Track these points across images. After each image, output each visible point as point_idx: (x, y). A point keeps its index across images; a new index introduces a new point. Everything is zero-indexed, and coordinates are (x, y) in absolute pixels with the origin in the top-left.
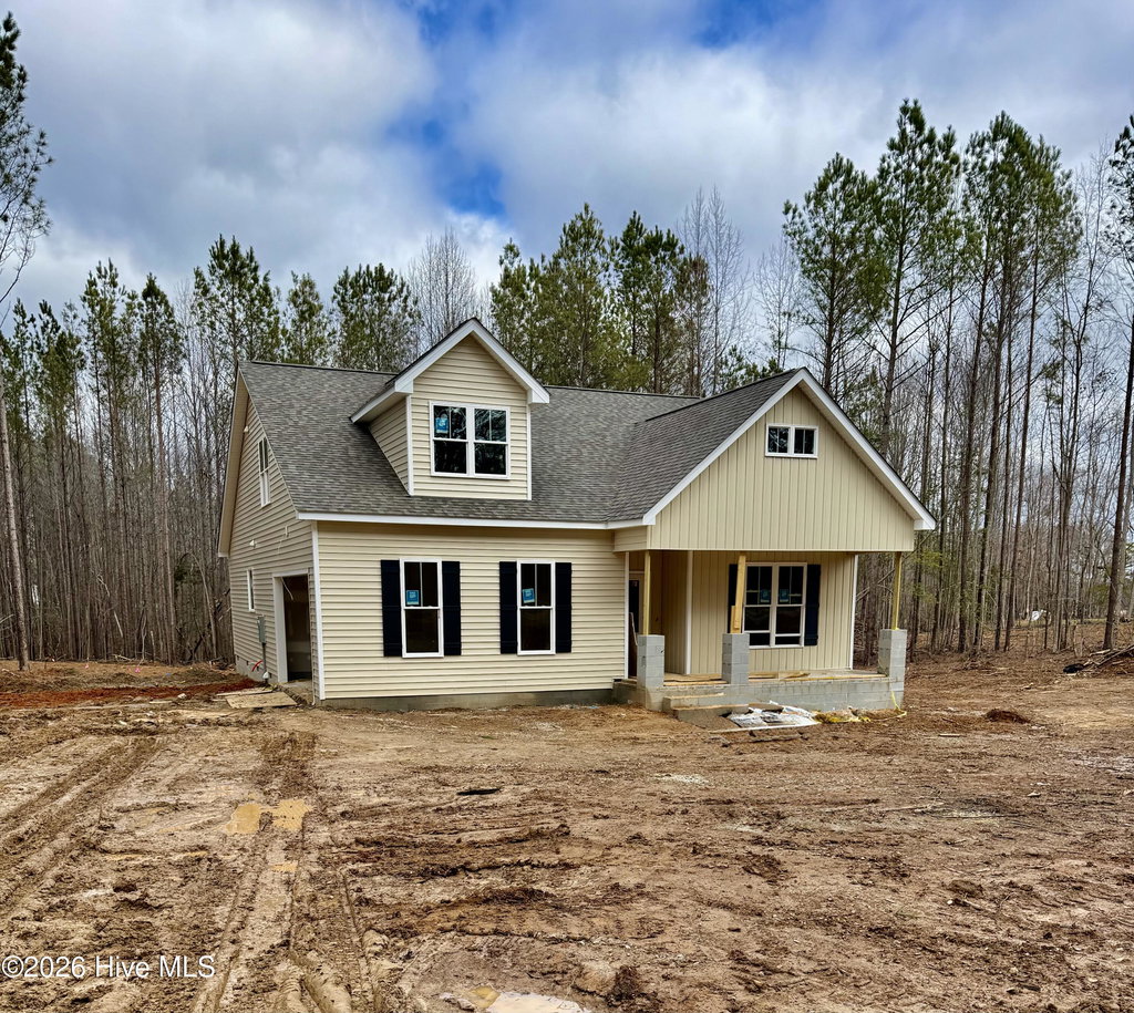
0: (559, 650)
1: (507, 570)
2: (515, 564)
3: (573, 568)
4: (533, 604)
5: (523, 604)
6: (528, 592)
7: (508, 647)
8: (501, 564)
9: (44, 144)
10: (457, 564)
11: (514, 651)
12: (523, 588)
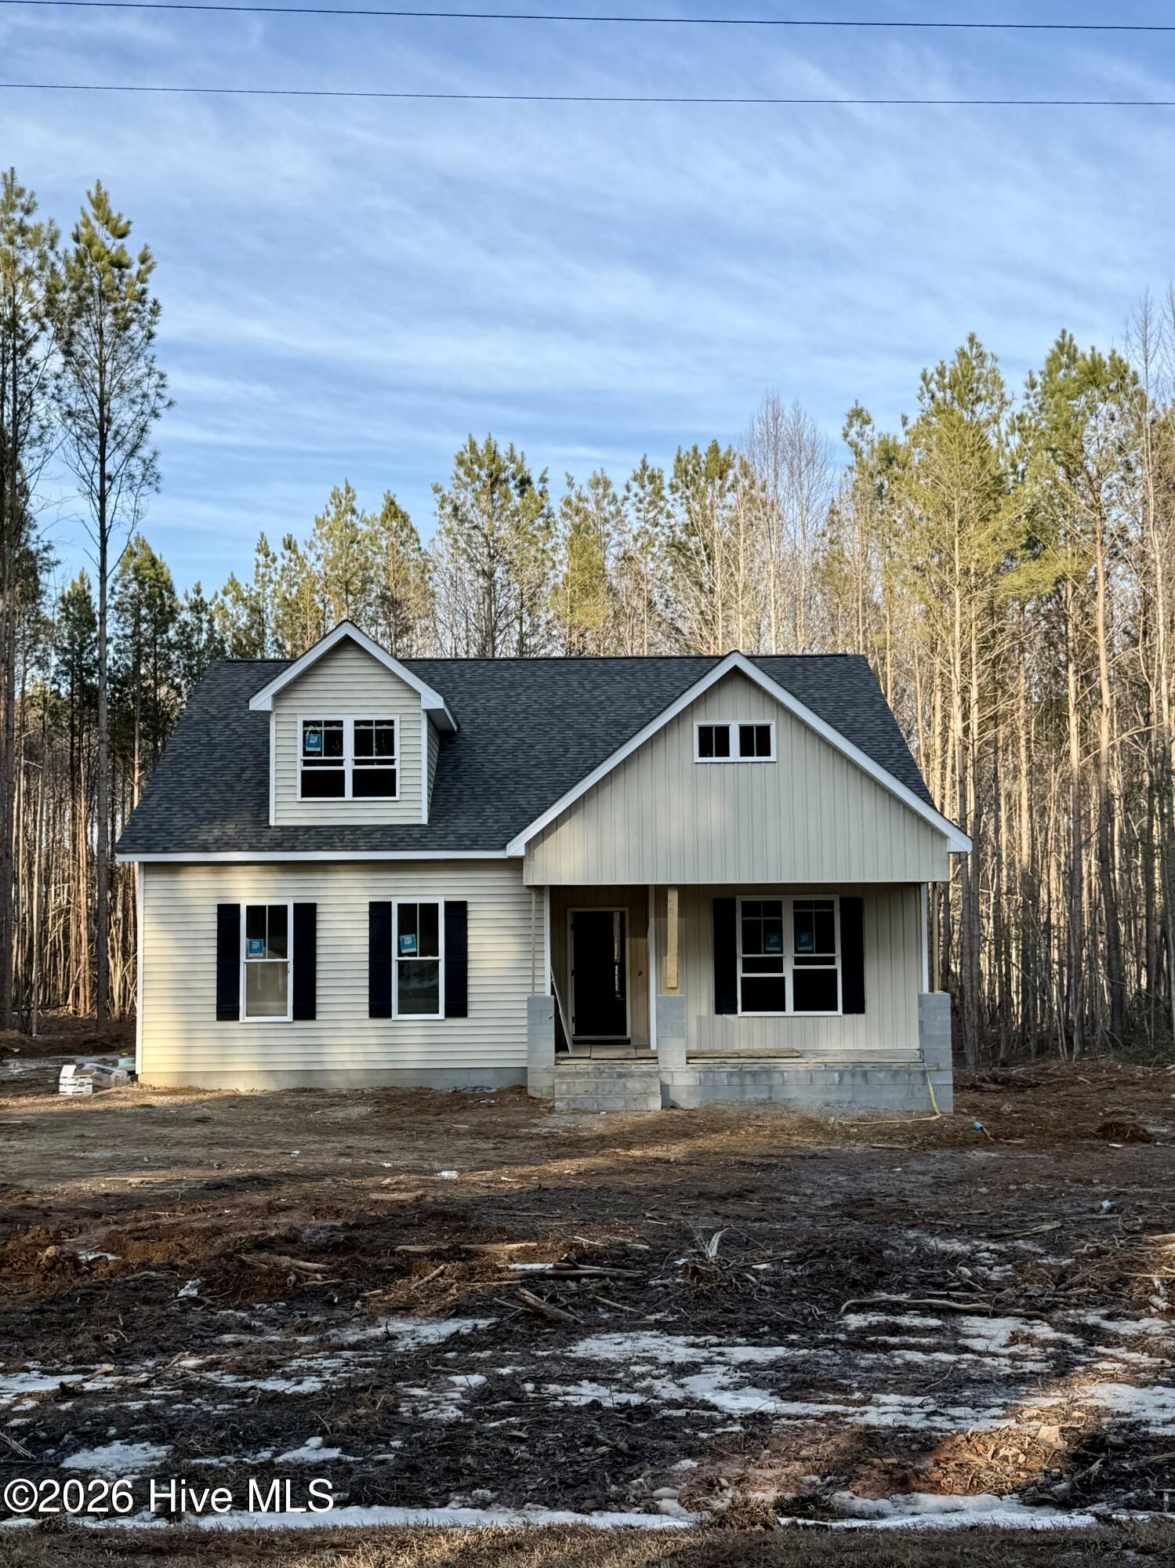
0: (449, 1014)
1: (379, 912)
2: (389, 904)
3: (470, 908)
4: (414, 954)
5: (400, 954)
6: (408, 939)
7: (379, 1008)
8: (371, 904)
9: (163, 386)
10: (313, 906)
11: (387, 1014)
12: (401, 932)
